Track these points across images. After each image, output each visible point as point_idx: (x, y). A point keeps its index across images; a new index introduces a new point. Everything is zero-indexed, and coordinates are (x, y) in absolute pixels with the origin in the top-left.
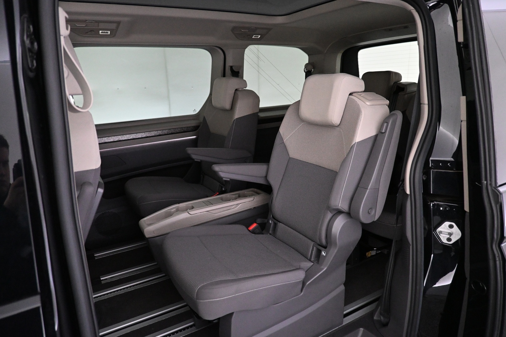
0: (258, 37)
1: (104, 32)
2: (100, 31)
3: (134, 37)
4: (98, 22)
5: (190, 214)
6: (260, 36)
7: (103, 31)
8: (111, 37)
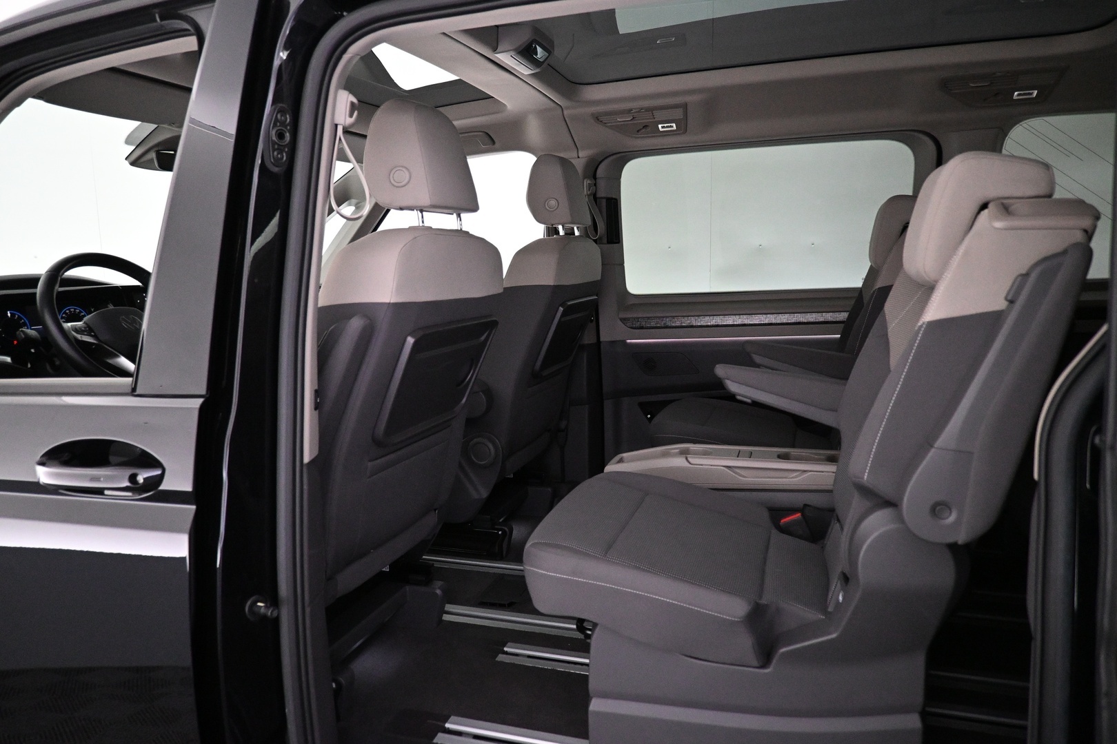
0: (1031, 94)
1: (667, 127)
2: (660, 126)
3: (722, 131)
4: (651, 110)
5: (690, 463)
6: (1036, 91)
7: (665, 125)
8: (679, 134)
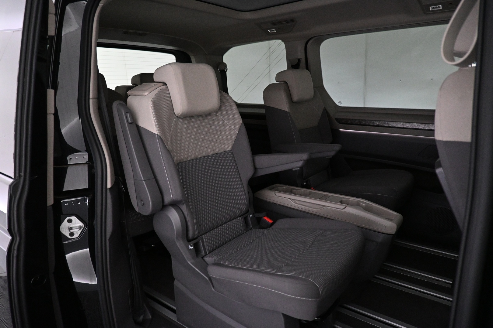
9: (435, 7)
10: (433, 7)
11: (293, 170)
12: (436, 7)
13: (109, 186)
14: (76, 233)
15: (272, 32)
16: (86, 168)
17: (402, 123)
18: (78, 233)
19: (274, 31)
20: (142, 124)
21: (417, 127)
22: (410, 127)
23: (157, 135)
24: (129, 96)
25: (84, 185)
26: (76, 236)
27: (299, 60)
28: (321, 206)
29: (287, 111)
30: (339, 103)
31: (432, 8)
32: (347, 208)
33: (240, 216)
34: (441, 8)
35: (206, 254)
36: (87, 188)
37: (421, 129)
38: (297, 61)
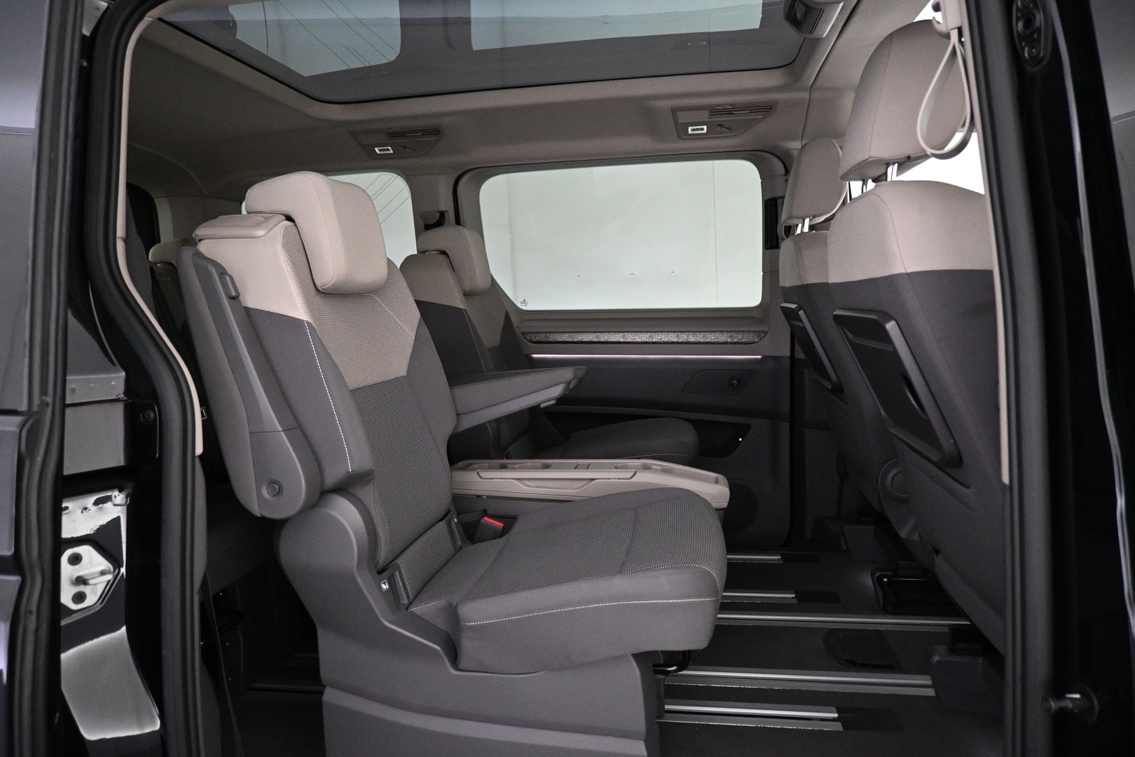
9: (695, 127)
10: (693, 128)
11: (542, 406)
12: (698, 129)
13: (199, 449)
14: (92, 593)
15: (382, 152)
16: (118, 412)
17: (649, 334)
18: (96, 593)
19: (388, 150)
20: (253, 300)
21: (675, 340)
22: (664, 340)
23: (307, 322)
24: (200, 240)
25: (114, 456)
26: (92, 599)
27: (442, 214)
28: (584, 482)
29: (462, 307)
30: (522, 303)
31: (692, 130)
32: (637, 474)
33: (441, 520)
34: (705, 131)
35: (410, 603)
36: (123, 464)
37: (681, 343)
38: (438, 215)
